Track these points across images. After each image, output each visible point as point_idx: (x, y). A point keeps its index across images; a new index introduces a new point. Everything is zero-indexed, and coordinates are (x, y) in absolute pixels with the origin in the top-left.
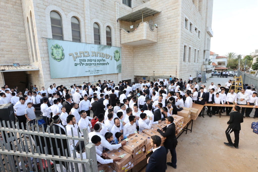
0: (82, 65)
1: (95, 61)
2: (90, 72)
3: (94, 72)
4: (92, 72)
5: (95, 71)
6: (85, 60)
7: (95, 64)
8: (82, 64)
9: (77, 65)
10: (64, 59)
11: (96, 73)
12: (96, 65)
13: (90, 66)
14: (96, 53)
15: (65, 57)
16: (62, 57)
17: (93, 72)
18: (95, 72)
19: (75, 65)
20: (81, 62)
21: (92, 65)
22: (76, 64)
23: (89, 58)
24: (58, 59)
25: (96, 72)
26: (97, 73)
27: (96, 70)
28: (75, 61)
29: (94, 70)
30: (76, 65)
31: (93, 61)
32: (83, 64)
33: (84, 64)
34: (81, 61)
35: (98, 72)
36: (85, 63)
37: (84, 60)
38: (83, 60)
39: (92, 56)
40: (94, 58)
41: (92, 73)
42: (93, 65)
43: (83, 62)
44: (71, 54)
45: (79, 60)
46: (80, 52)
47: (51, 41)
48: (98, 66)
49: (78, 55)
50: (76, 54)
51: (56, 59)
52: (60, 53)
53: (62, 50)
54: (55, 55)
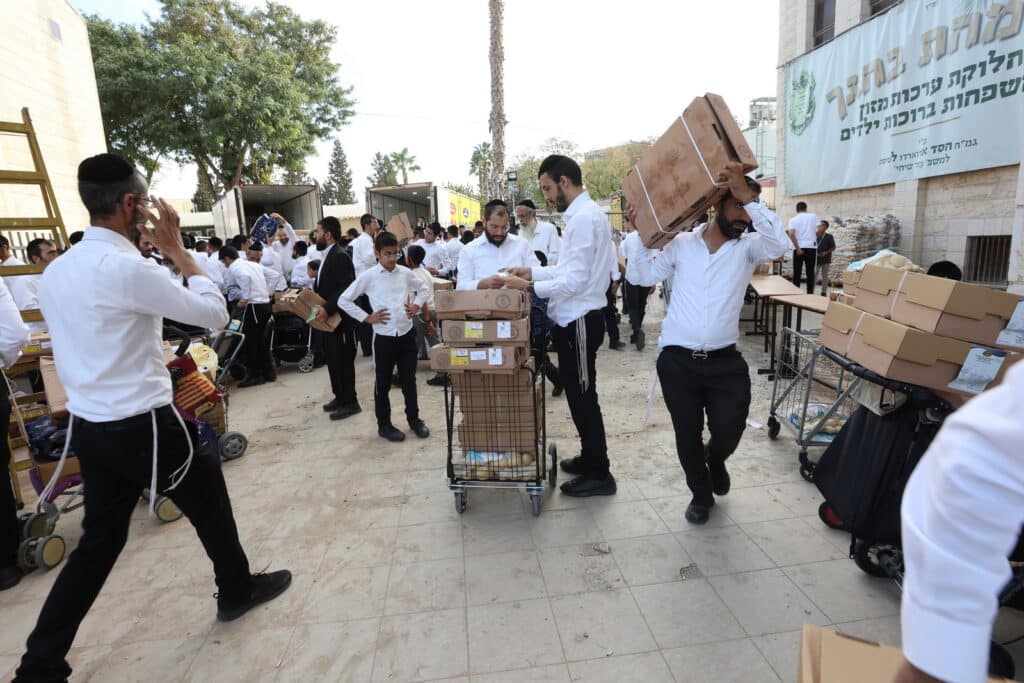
0: (867, 132)
1: (931, 90)
2: (898, 162)
3: (919, 159)
4: (909, 161)
5: (925, 152)
6: (886, 99)
7: (932, 105)
8: (866, 125)
9: (848, 138)
10: (814, 119)
11: (926, 165)
12: (933, 113)
13: (898, 129)
14: (950, 32)
15: (815, 115)
16: (809, 115)
17: (913, 160)
18: (924, 158)
19: (843, 139)
20: (864, 116)
21: (914, 120)
22: (847, 130)
23: (898, 86)
24: (799, 127)
25: (930, 155)
26: (930, 162)
27: (929, 144)
28: (843, 118)
29: (920, 147)
30: (846, 135)
31: (923, 91)
32: (870, 125)
33: (877, 123)
34: (865, 109)
35: (943, 154)
36: (881, 116)
37: (876, 106)
38: (874, 103)
39: (921, 66)
40: (929, 74)
41: (909, 167)
42: (919, 115)
43: (871, 118)
44: (837, 93)
45: (859, 110)
46: (866, 69)
47: (792, 68)
48: (949, 114)
49: (860, 85)
50: (849, 86)
51: (794, 127)
52: (806, 100)
53: (812, 89)
54: (796, 113)
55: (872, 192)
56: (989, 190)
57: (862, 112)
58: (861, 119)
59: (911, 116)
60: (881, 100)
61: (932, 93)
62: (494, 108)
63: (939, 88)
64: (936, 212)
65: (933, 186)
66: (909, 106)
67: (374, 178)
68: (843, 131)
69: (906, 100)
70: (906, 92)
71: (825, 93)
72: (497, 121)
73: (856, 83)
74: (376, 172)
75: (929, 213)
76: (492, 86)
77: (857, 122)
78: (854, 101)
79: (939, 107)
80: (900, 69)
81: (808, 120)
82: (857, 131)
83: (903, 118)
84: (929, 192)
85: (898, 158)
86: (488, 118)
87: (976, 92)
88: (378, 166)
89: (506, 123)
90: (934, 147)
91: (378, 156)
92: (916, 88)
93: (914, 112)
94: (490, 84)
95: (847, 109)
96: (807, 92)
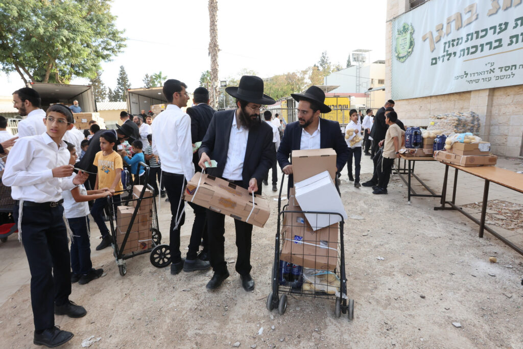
0: (448, 59)
1: (498, 30)
2: (469, 78)
3: (486, 76)
4: (476, 77)
5: (492, 71)
6: (462, 38)
7: (500, 41)
8: (448, 55)
9: (436, 63)
10: (413, 53)
11: (493, 79)
12: (500, 46)
13: (470, 56)
15: (415, 49)
16: (410, 50)
17: (481, 77)
18: (492, 75)
19: (432, 64)
20: (447, 49)
21: (482, 50)
22: (435, 59)
23: (472, 29)
24: (403, 57)
25: (498, 73)
26: (498, 78)
27: (496, 66)
28: (433, 51)
29: (488, 68)
30: (434, 61)
31: (491, 32)
32: (450, 55)
33: (455, 53)
34: (447, 45)
35: (509, 72)
36: (458, 49)
37: (455, 43)
38: (453, 41)
39: (490, 15)
40: (497, 20)
41: (477, 81)
42: (486, 48)
43: (451, 50)
44: (428, 36)
45: (443, 46)
46: (448, 19)
47: (397, 21)
48: (513, 46)
49: (444, 30)
50: (438, 31)
51: (399, 58)
52: (408, 40)
53: (412, 34)
54: (400, 49)
57: (445, 47)
58: (444, 52)
59: (480, 48)
60: (458, 39)
61: (499, 33)
62: (212, 40)
63: (506, 29)
64: (500, 111)
66: (478, 42)
68: (433, 59)
69: (477, 38)
70: (477, 33)
71: (421, 35)
72: (214, 49)
73: (442, 29)
76: (211, 26)
77: (441, 53)
78: (440, 40)
79: (506, 41)
80: (474, 17)
81: (409, 54)
82: (441, 59)
83: (474, 50)
85: (469, 75)
86: (208, 46)
89: (219, 50)
90: (501, 68)
92: (486, 30)
93: (482, 45)
94: (209, 25)
95: (436, 45)
96: (408, 36)
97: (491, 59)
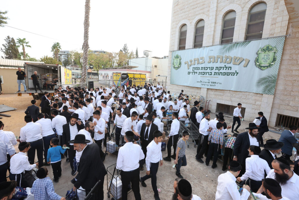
0: (194, 74)
1: (211, 69)
3: (207, 84)
4: (204, 83)
5: (209, 82)
6: (199, 68)
7: (211, 73)
8: (194, 72)
9: (189, 74)
11: (209, 85)
12: (211, 75)
13: (202, 75)
14: (216, 58)
15: (181, 66)
16: (179, 66)
17: (206, 84)
18: (209, 84)
19: (188, 74)
20: (194, 70)
21: (206, 74)
22: (189, 72)
23: (203, 66)
24: (176, 68)
25: (210, 83)
26: (211, 85)
27: (210, 81)
28: (188, 69)
29: (208, 81)
30: (189, 73)
31: (209, 69)
32: (195, 72)
33: (197, 73)
34: (194, 69)
35: (214, 84)
36: (198, 71)
37: (197, 69)
38: (196, 68)
39: (209, 63)
40: (211, 65)
41: (205, 85)
42: (207, 74)
43: (195, 71)
44: (187, 63)
45: (192, 68)
46: (194, 59)
47: (174, 52)
48: (215, 76)
49: (193, 62)
50: (190, 62)
51: (174, 67)
52: (179, 62)
53: (180, 60)
54: (175, 64)
55: (194, 88)
56: (222, 94)
57: (193, 69)
58: (193, 70)
59: (205, 73)
60: (198, 68)
61: (211, 70)
63: (213, 69)
65: (209, 90)
66: (205, 71)
67: (6, 45)
68: (188, 72)
69: (205, 70)
70: (205, 68)
71: (184, 62)
73: (192, 62)
74: (7, 43)
75: (208, 96)
76: (85, 34)
77: (192, 71)
78: (191, 66)
79: (213, 74)
80: (204, 62)
82: (192, 73)
83: (203, 73)
84: (208, 91)
85: (202, 82)
87: (222, 73)
88: (8, 41)
90: (212, 82)
91: (8, 37)
92: (207, 68)
93: (206, 73)
95: (190, 67)
96: (179, 60)
97: (209, 78)
